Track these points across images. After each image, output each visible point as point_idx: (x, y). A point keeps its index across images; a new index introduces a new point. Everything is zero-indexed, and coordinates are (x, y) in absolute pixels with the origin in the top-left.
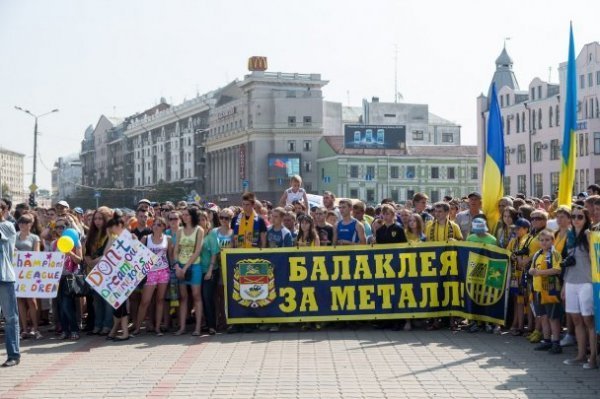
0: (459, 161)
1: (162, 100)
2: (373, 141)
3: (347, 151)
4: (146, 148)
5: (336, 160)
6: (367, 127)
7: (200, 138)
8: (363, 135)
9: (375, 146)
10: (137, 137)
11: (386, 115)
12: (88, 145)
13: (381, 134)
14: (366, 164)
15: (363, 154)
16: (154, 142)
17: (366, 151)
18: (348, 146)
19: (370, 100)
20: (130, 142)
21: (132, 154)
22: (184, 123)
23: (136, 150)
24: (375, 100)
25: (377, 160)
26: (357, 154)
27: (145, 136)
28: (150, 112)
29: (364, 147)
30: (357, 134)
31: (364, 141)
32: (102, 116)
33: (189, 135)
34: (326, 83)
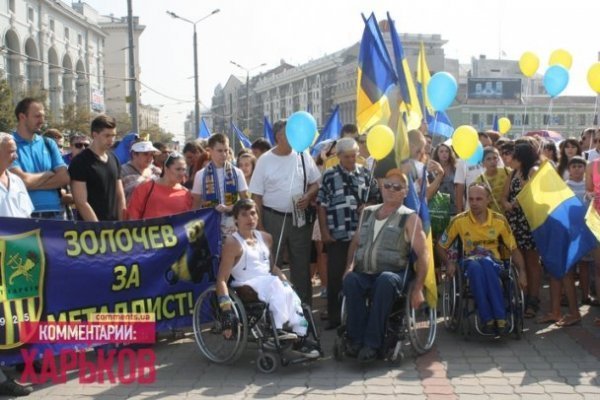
0: (568, 110)
1: (282, 61)
2: (492, 92)
3: (469, 101)
4: (275, 101)
5: (460, 110)
6: (487, 80)
7: (328, 92)
8: (484, 87)
9: (494, 97)
10: (265, 92)
11: (493, 71)
12: (219, 100)
13: (499, 86)
14: (486, 113)
15: (484, 103)
16: (283, 96)
17: (486, 101)
18: (470, 97)
19: (478, 58)
20: (259, 97)
21: (262, 107)
22: (311, 79)
23: (266, 103)
24: (483, 57)
25: (495, 109)
26: (477, 104)
27: (273, 91)
28: (277, 71)
29: (484, 97)
30: (479, 86)
31: (485, 92)
32: (232, 76)
33: (316, 90)
34: (446, 42)
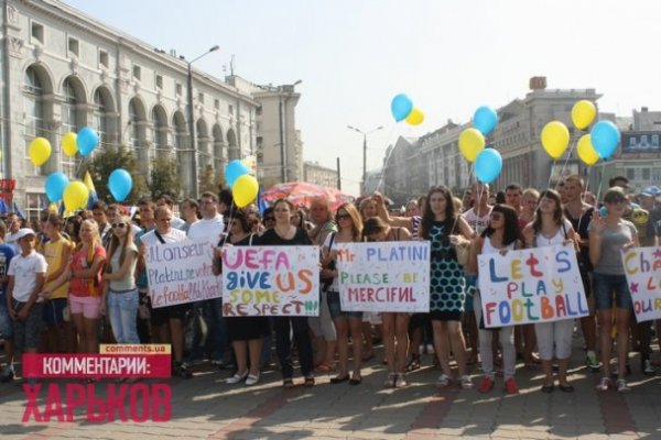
1: (450, 121)
2: (648, 146)
3: (623, 156)
4: (438, 161)
5: (613, 164)
6: (643, 133)
8: (638, 140)
9: (650, 151)
10: (430, 152)
11: (656, 123)
12: (390, 160)
13: (655, 139)
14: (642, 167)
15: (639, 158)
16: (446, 155)
17: (642, 155)
18: (624, 152)
19: (639, 110)
20: (424, 157)
21: (426, 167)
23: (430, 163)
24: (645, 109)
25: (651, 163)
26: (631, 158)
27: (437, 151)
28: (441, 131)
29: (639, 151)
30: (633, 140)
31: (639, 146)
32: (401, 137)
34: (600, 96)
